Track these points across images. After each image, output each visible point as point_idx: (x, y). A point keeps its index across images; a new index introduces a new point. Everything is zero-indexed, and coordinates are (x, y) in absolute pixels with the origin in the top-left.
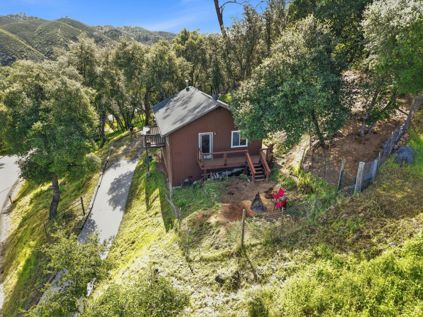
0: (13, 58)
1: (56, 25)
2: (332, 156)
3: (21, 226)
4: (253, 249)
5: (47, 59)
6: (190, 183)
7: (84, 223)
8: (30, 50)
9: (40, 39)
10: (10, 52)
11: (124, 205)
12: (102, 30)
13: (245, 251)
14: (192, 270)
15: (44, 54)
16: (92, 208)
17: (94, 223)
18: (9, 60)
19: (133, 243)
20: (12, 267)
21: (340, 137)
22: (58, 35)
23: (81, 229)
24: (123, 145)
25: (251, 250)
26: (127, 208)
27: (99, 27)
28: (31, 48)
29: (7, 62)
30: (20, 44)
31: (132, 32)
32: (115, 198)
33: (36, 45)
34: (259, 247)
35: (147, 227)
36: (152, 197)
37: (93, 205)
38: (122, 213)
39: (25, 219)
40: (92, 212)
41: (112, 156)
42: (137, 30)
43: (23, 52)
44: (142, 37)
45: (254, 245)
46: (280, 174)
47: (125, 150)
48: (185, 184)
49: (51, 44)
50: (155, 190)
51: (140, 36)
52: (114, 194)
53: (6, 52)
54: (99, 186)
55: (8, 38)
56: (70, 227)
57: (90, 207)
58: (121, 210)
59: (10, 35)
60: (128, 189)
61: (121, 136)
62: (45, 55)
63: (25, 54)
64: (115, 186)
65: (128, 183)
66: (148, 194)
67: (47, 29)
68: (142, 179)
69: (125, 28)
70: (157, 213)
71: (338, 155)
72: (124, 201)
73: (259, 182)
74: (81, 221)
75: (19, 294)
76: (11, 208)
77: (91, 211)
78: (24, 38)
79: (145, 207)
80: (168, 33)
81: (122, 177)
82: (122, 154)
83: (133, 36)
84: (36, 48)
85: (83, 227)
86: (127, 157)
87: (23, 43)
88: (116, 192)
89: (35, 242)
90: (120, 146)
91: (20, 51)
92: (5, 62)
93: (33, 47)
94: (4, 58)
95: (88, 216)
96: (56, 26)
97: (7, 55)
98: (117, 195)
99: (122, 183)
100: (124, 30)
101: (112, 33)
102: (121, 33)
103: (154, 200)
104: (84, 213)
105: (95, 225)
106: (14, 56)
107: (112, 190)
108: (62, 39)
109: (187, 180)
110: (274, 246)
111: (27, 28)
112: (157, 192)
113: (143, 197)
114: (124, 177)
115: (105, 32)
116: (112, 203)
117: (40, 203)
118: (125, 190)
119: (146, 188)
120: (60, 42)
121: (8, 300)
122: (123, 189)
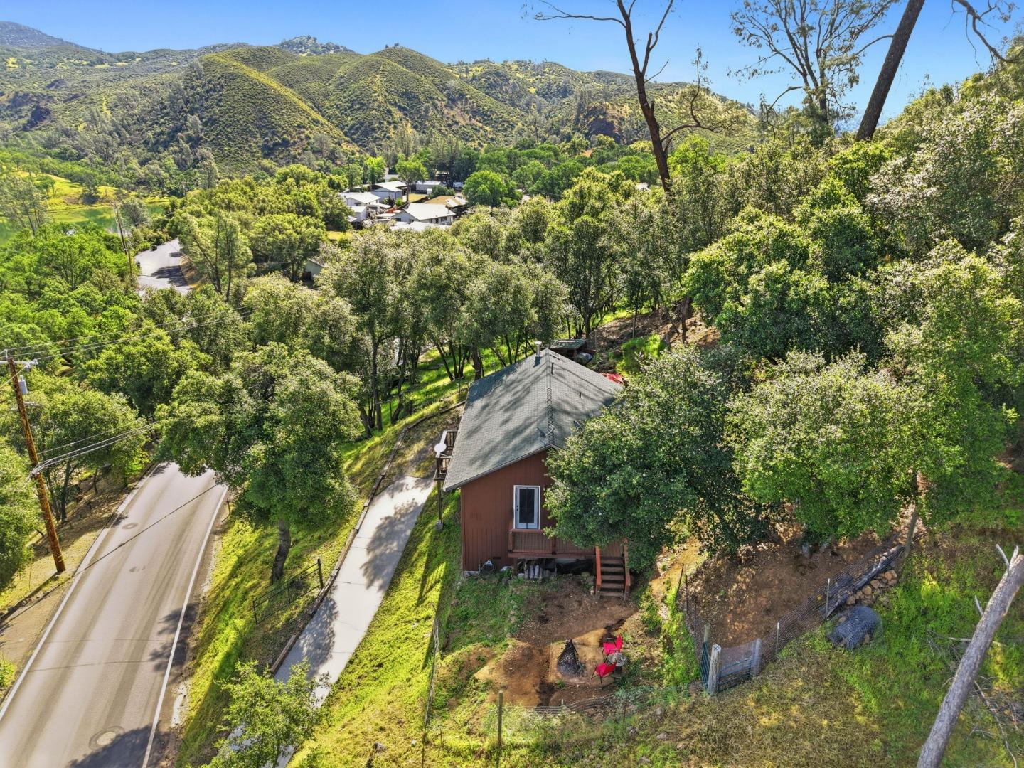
0: (284, 140)
1: (373, 65)
2: (735, 587)
3: (233, 575)
4: (513, 752)
5: (348, 142)
6: (495, 569)
7: (319, 605)
8: (317, 122)
9: (339, 98)
10: (279, 129)
11: (388, 579)
12: (467, 72)
13: (499, 754)
14: (423, 760)
15: (342, 129)
16: (335, 577)
17: (333, 607)
18: (276, 144)
19: (380, 665)
20: (207, 655)
21: (773, 541)
22: (375, 88)
23: (312, 616)
24: (419, 439)
25: (509, 755)
26: (391, 587)
27: (462, 64)
28: (320, 118)
29: (271, 149)
30: (299, 110)
31: (534, 75)
32: (378, 562)
33: (330, 112)
34: (523, 751)
35: (408, 641)
36: (432, 579)
37: (339, 569)
38: (381, 595)
39: (240, 563)
40: (335, 584)
41: (395, 464)
42: (546, 70)
43: (304, 127)
44: (554, 87)
45: (517, 747)
46: (648, 593)
47: (420, 452)
48: (486, 569)
49: (359, 109)
50: (439, 565)
51: (550, 85)
52: (378, 552)
53: (273, 127)
54: (358, 531)
55: (278, 98)
56: (296, 607)
57: (334, 572)
58: (381, 587)
59: (283, 90)
60: (403, 543)
61: (422, 416)
62: (346, 134)
63: (307, 132)
64: (383, 534)
65: (405, 531)
66: (429, 569)
67: (355, 75)
68: (429, 530)
69: (519, 65)
70: (428, 618)
71: (747, 586)
72: (390, 570)
73: (609, 599)
74: (314, 599)
75: (208, 711)
76: (227, 523)
77: (333, 581)
78: (308, 96)
79: (416, 595)
80: (617, 75)
81: (399, 516)
82: (412, 462)
83: (533, 84)
84: (330, 117)
85: (315, 612)
86: (418, 470)
87: (305, 107)
88: (382, 548)
89: (244, 620)
90: (413, 442)
91: (299, 126)
92: (269, 148)
93: (323, 116)
94: (267, 141)
95: (326, 592)
96: (372, 67)
97: (274, 134)
98: (382, 554)
99: (396, 528)
100: (517, 70)
101: (489, 79)
102: (508, 80)
103: (432, 587)
104: (322, 586)
105: (334, 611)
106: (285, 136)
107: (377, 541)
108: (381, 99)
109: (489, 563)
110: (545, 758)
111: (315, 72)
112: (440, 570)
113: (419, 572)
114: (403, 516)
115: (474, 78)
116: (370, 570)
117: (267, 535)
118: (398, 545)
119: (429, 555)
120: (376, 104)
121: (193, 713)
122: (395, 544)
